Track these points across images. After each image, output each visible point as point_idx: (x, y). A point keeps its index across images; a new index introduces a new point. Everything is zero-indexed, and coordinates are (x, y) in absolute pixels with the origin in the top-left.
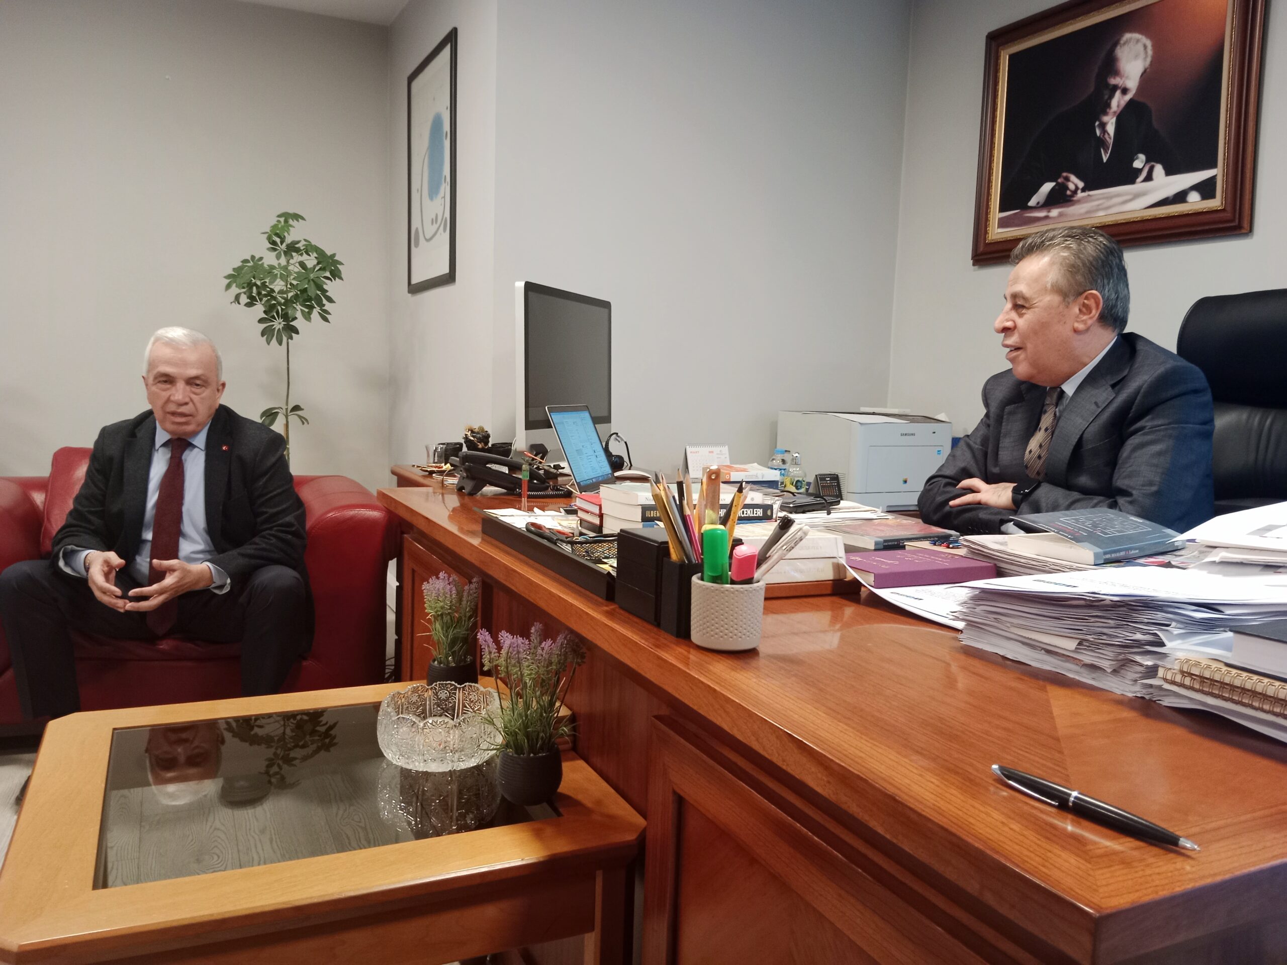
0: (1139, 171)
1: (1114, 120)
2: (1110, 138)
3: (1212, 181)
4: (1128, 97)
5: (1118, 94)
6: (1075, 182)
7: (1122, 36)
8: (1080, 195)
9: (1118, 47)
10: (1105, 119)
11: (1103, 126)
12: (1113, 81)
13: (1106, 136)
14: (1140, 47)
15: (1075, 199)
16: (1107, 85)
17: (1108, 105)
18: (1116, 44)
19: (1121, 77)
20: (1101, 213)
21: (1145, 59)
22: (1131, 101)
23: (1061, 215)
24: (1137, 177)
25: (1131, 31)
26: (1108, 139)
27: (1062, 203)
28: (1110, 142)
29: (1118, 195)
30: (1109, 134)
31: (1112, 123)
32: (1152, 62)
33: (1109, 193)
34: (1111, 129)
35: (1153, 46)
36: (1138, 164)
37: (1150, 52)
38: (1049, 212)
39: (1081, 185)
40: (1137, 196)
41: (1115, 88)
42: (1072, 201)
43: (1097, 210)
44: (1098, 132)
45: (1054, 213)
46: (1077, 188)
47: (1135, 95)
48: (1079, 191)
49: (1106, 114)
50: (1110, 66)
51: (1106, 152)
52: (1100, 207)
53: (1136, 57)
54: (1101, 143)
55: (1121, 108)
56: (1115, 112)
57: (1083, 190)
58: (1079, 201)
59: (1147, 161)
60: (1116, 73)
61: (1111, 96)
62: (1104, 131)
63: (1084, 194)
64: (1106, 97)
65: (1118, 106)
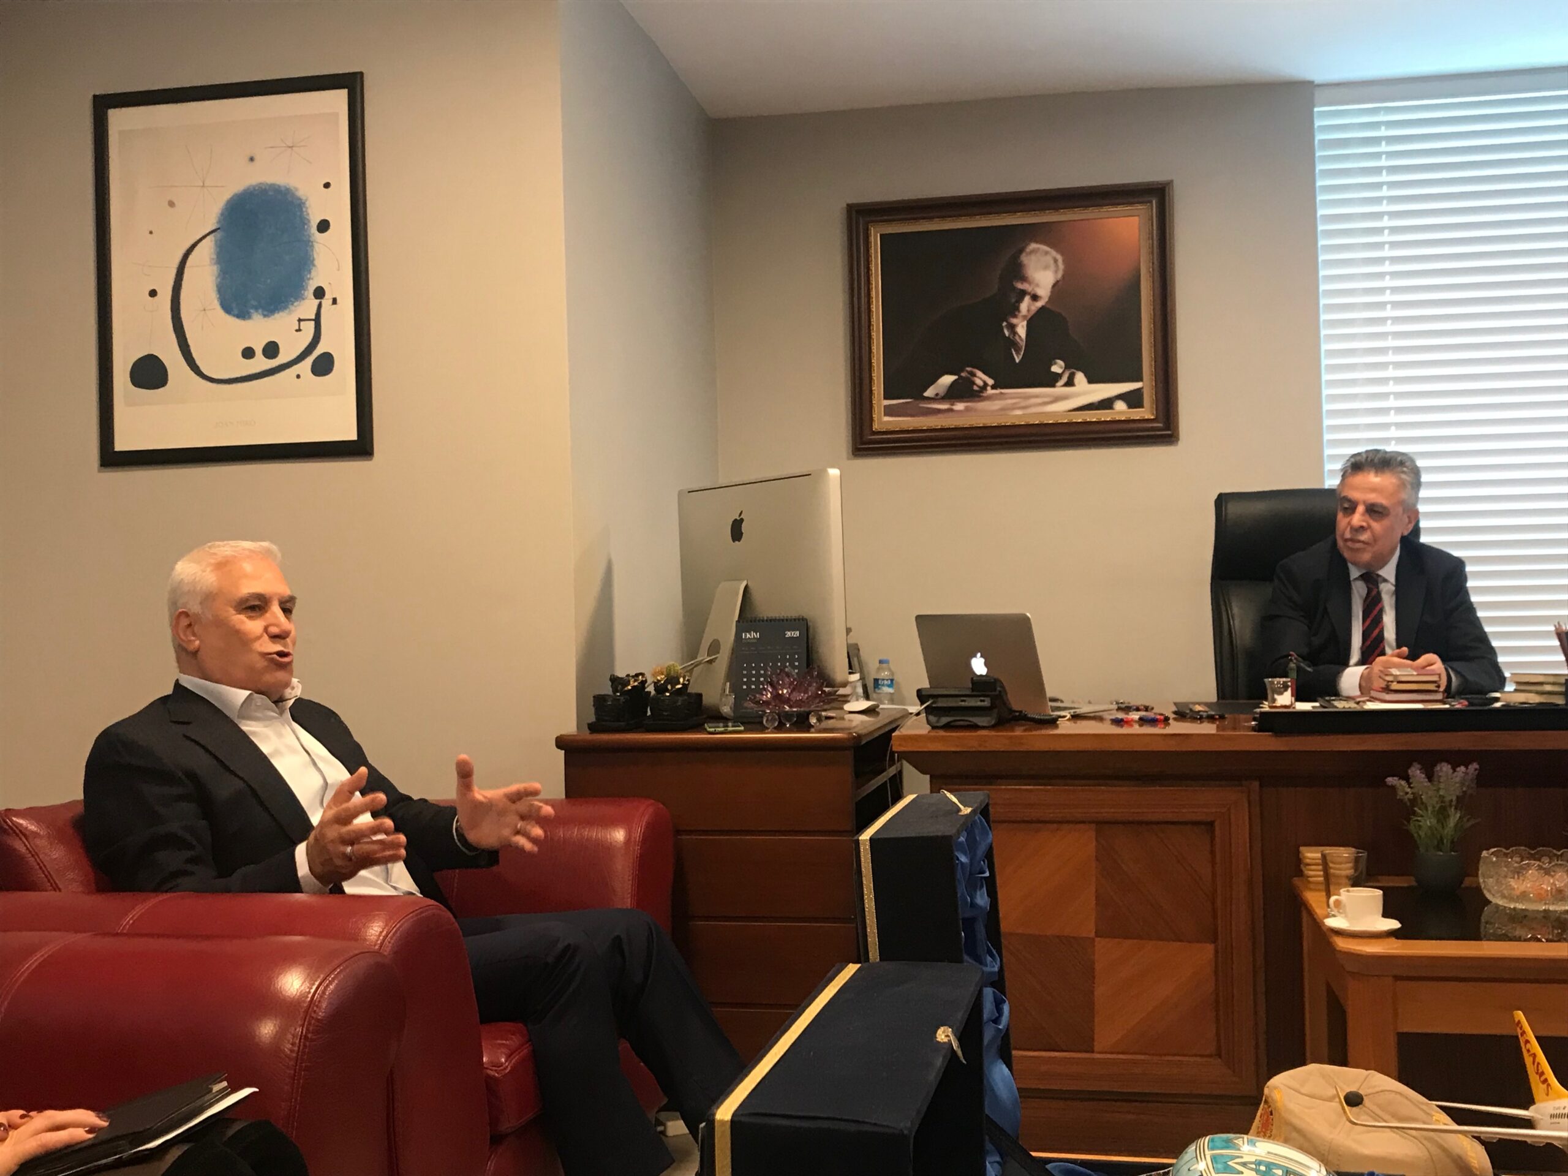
0: (1058, 376)
1: (1025, 323)
2: (1022, 340)
3: (1139, 391)
4: (1039, 304)
5: (1027, 299)
6: (980, 378)
7: (1027, 245)
8: (990, 391)
9: (1024, 254)
10: (1014, 321)
11: (1012, 328)
12: (1020, 286)
13: (1017, 338)
14: (1049, 259)
15: (984, 395)
16: (1015, 288)
17: (1018, 309)
18: (1021, 251)
19: (1030, 283)
20: (1019, 412)
21: (1056, 272)
22: (1043, 308)
23: (967, 409)
24: (1057, 381)
25: (1036, 242)
26: (1018, 340)
27: (968, 397)
28: (1023, 344)
29: (1037, 396)
30: (1020, 337)
31: (1023, 326)
32: (1063, 276)
33: (1025, 393)
34: (1022, 331)
35: (1063, 261)
36: (1057, 368)
37: (1061, 266)
38: (952, 405)
39: (990, 382)
40: (1057, 399)
41: (1023, 293)
42: (981, 396)
43: (1014, 409)
44: (1007, 333)
45: (960, 406)
46: (986, 384)
47: (1047, 303)
48: (989, 388)
49: (1015, 316)
50: (1016, 271)
51: (1018, 353)
52: (1018, 406)
53: (1046, 268)
54: (1012, 343)
55: (1032, 313)
56: (1024, 317)
57: (993, 387)
58: (989, 398)
59: (1067, 367)
60: (1024, 279)
61: (1020, 299)
62: (1015, 333)
63: (994, 391)
64: (1013, 300)
65: (1028, 311)
